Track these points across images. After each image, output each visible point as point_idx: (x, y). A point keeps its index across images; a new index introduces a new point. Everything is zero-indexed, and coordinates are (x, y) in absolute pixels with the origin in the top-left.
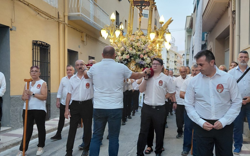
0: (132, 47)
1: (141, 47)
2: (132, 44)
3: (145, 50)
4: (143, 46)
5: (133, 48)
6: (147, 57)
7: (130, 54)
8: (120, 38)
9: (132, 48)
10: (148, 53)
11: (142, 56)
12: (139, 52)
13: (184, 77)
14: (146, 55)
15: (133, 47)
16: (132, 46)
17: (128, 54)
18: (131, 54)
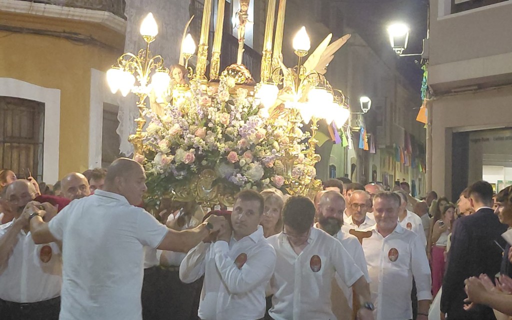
0: (206, 125)
1: (233, 126)
2: (205, 116)
3: (246, 138)
4: (242, 123)
5: (209, 129)
6: (249, 160)
7: (197, 149)
8: (174, 91)
9: (205, 128)
10: (253, 146)
11: (233, 156)
12: (225, 141)
13: (360, 220)
14: (248, 153)
15: (210, 125)
16: (204, 121)
17: (192, 150)
18: (201, 148)
